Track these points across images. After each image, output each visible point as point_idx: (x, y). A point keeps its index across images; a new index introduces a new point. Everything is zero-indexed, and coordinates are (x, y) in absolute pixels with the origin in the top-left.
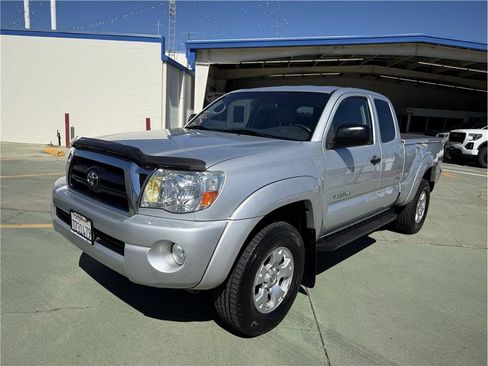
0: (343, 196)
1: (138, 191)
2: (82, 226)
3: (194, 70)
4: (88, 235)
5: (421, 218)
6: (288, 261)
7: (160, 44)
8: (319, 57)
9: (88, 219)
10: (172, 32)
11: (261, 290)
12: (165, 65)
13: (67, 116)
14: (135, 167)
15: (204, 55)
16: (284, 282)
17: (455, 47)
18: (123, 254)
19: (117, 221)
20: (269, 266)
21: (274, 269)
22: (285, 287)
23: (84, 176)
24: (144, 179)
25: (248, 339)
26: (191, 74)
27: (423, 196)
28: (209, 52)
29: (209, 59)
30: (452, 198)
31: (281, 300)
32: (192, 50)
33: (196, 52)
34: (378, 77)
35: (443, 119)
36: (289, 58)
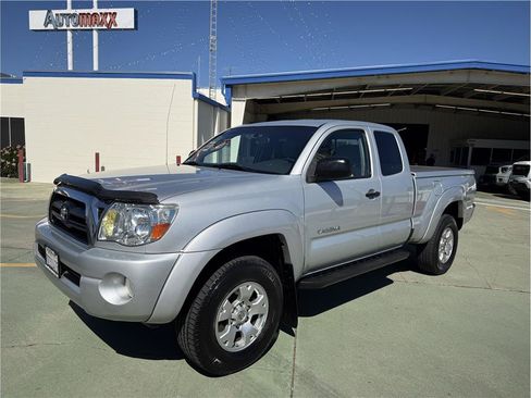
0: (332, 231)
1: (97, 221)
2: (53, 260)
3: (230, 106)
4: (56, 270)
5: (448, 257)
6: (261, 297)
7: (190, 82)
8: (364, 87)
9: (56, 253)
10: (213, 67)
11: (229, 327)
12: (196, 102)
13: (97, 155)
14: (96, 200)
15: (241, 90)
16: (258, 320)
17: (512, 72)
18: (78, 285)
19: (76, 254)
20: (237, 302)
21: (244, 306)
22: (259, 326)
23: (59, 211)
24: (102, 212)
25: (213, 379)
26: (227, 109)
27: (448, 234)
28: (246, 88)
29: (246, 95)
30: (502, 237)
31: (253, 339)
32: (227, 86)
33: (232, 88)
34: (433, 106)
35: (510, 150)
36: (331, 90)
